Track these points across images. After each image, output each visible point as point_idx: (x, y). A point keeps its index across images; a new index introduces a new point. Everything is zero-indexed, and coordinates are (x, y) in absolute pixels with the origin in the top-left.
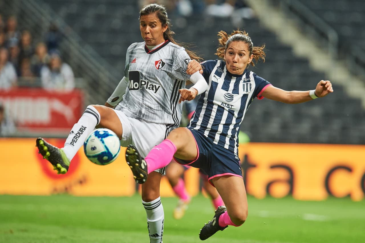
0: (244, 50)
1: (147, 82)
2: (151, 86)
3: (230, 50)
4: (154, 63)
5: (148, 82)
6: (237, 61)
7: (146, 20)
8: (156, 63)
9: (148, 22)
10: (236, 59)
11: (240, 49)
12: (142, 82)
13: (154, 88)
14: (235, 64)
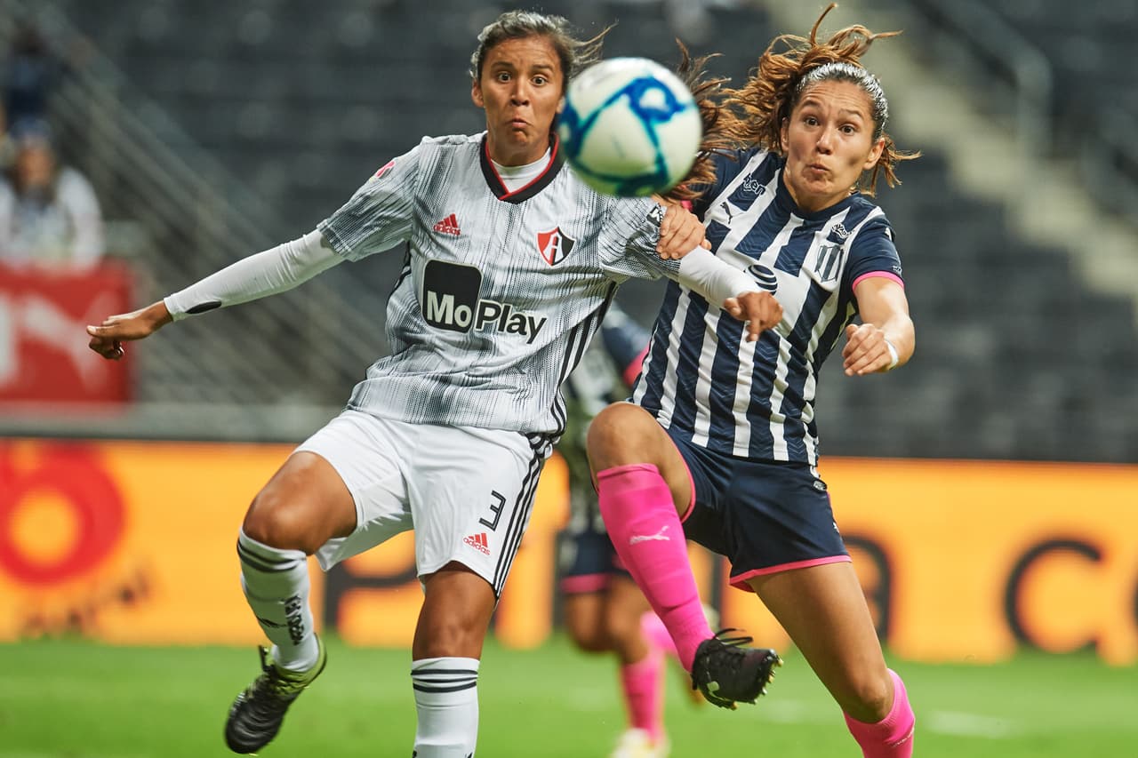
0: (857, 113)
1: (502, 307)
2: (517, 320)
3: (807, 109)
4: (536, 243)
5: (507, 309)
6: (831, 148)
7: (519, 56)
8: (544, 240)
9: (526, 64)
10: (826, 141)
11: (845, 108)
12: (487, 309)
13: (528, 328)
14: (824, 159)
